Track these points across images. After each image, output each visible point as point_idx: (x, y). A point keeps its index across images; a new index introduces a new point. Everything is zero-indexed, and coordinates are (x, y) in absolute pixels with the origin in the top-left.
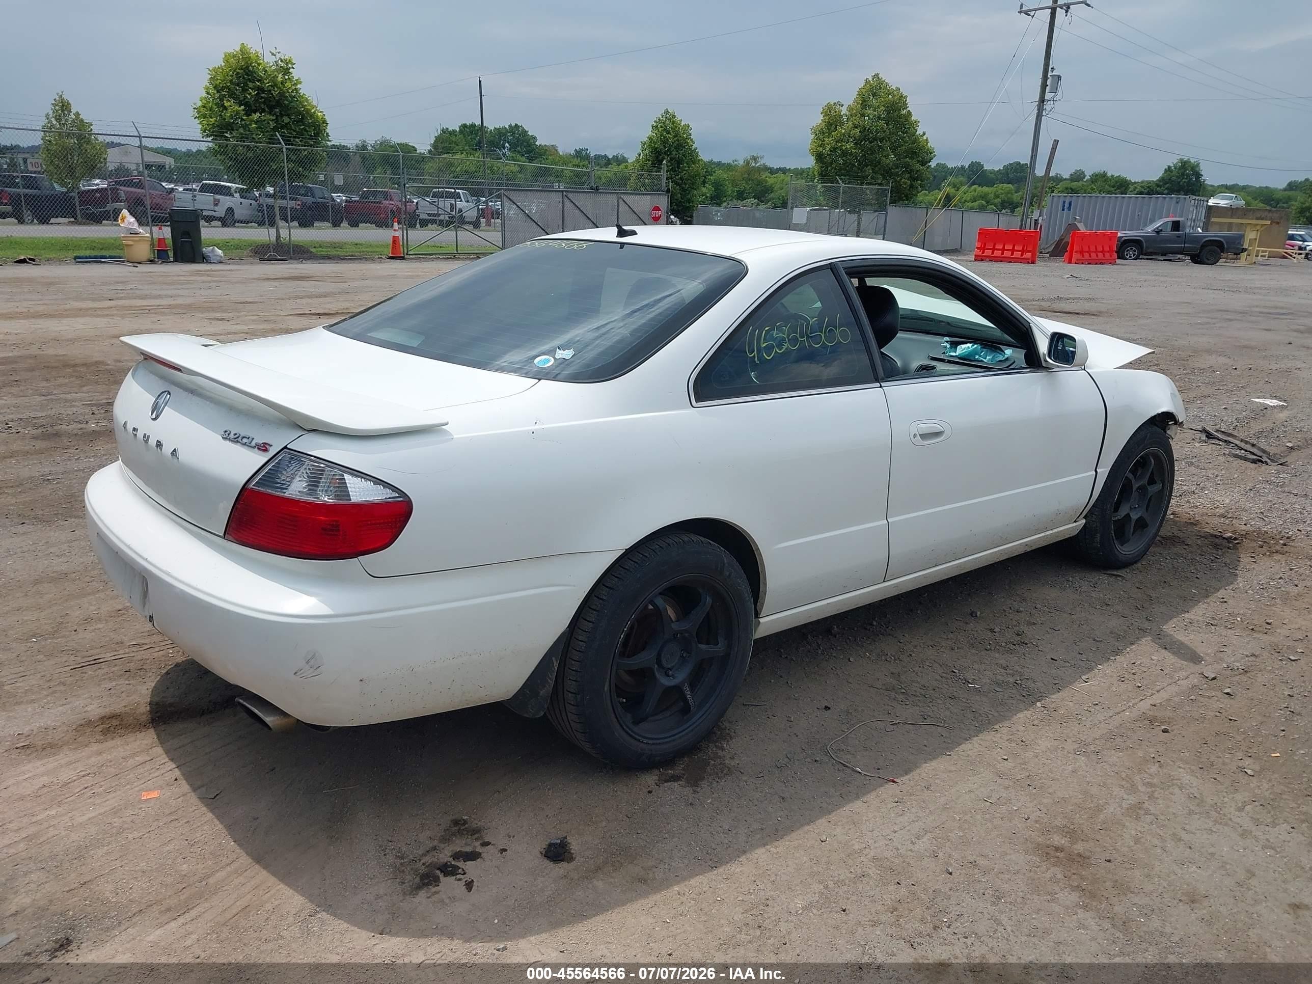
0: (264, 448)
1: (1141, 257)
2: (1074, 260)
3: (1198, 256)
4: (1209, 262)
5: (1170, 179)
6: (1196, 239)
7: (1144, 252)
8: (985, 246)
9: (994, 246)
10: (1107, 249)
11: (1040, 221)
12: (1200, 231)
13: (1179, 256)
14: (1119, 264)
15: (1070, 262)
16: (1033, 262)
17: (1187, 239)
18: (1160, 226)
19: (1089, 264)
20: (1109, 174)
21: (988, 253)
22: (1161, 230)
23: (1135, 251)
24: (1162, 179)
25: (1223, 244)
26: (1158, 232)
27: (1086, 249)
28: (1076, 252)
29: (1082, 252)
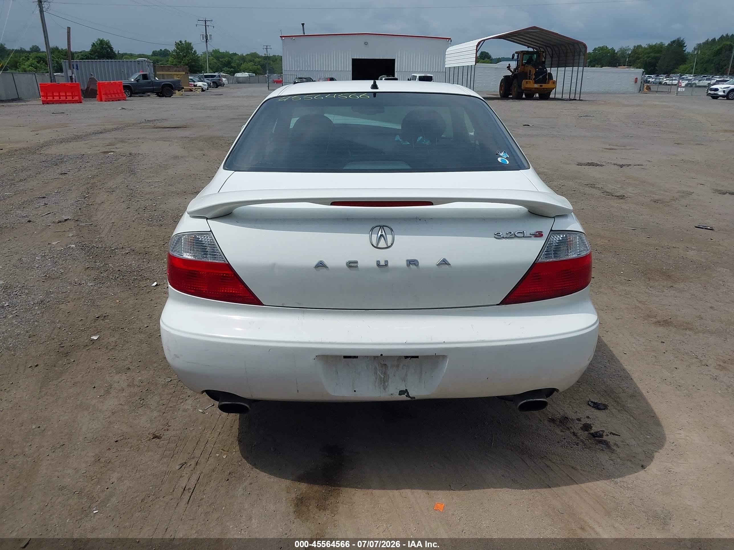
0: (539, 235)
1: (133, 95)
2: (103, 99)
3: (161, 93)
4: (167, 96)
5: (96, 51)
6: (158, 84)
7: (133, 92)
8: (47, 94)
9: (53, 94)
10: (119, 92)
11: (74, 77)
12: (157, 79)
13: (149, 94)
14: (127, 100)
15: (101, 100)
16: (81, 102)
17: (153, 84)
18: (137, 77)
19: (112, 101)
20: (60, 48)
21: (50, 98)
22: (139, 80)
23: (128, 92)
24: (92, 51)
25: (172, 86)
26: (137, 81)
27: (108, 92)
28: (103, 94)
29: (106, 94)
